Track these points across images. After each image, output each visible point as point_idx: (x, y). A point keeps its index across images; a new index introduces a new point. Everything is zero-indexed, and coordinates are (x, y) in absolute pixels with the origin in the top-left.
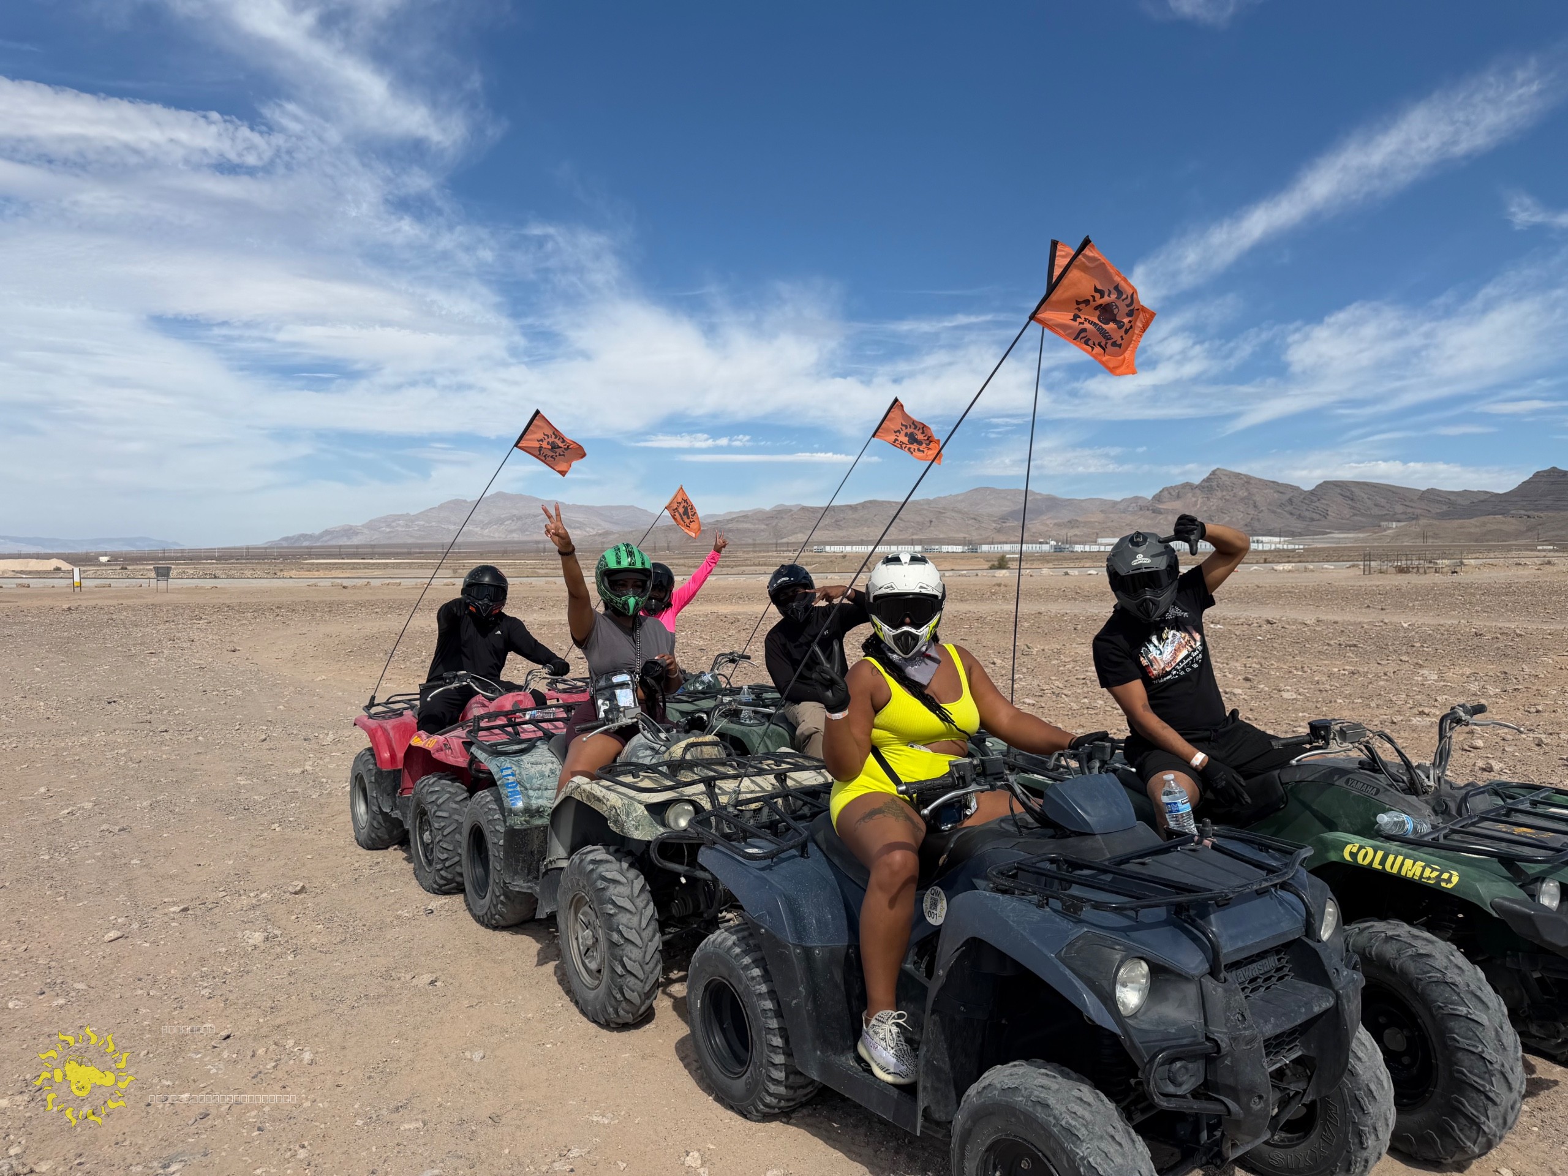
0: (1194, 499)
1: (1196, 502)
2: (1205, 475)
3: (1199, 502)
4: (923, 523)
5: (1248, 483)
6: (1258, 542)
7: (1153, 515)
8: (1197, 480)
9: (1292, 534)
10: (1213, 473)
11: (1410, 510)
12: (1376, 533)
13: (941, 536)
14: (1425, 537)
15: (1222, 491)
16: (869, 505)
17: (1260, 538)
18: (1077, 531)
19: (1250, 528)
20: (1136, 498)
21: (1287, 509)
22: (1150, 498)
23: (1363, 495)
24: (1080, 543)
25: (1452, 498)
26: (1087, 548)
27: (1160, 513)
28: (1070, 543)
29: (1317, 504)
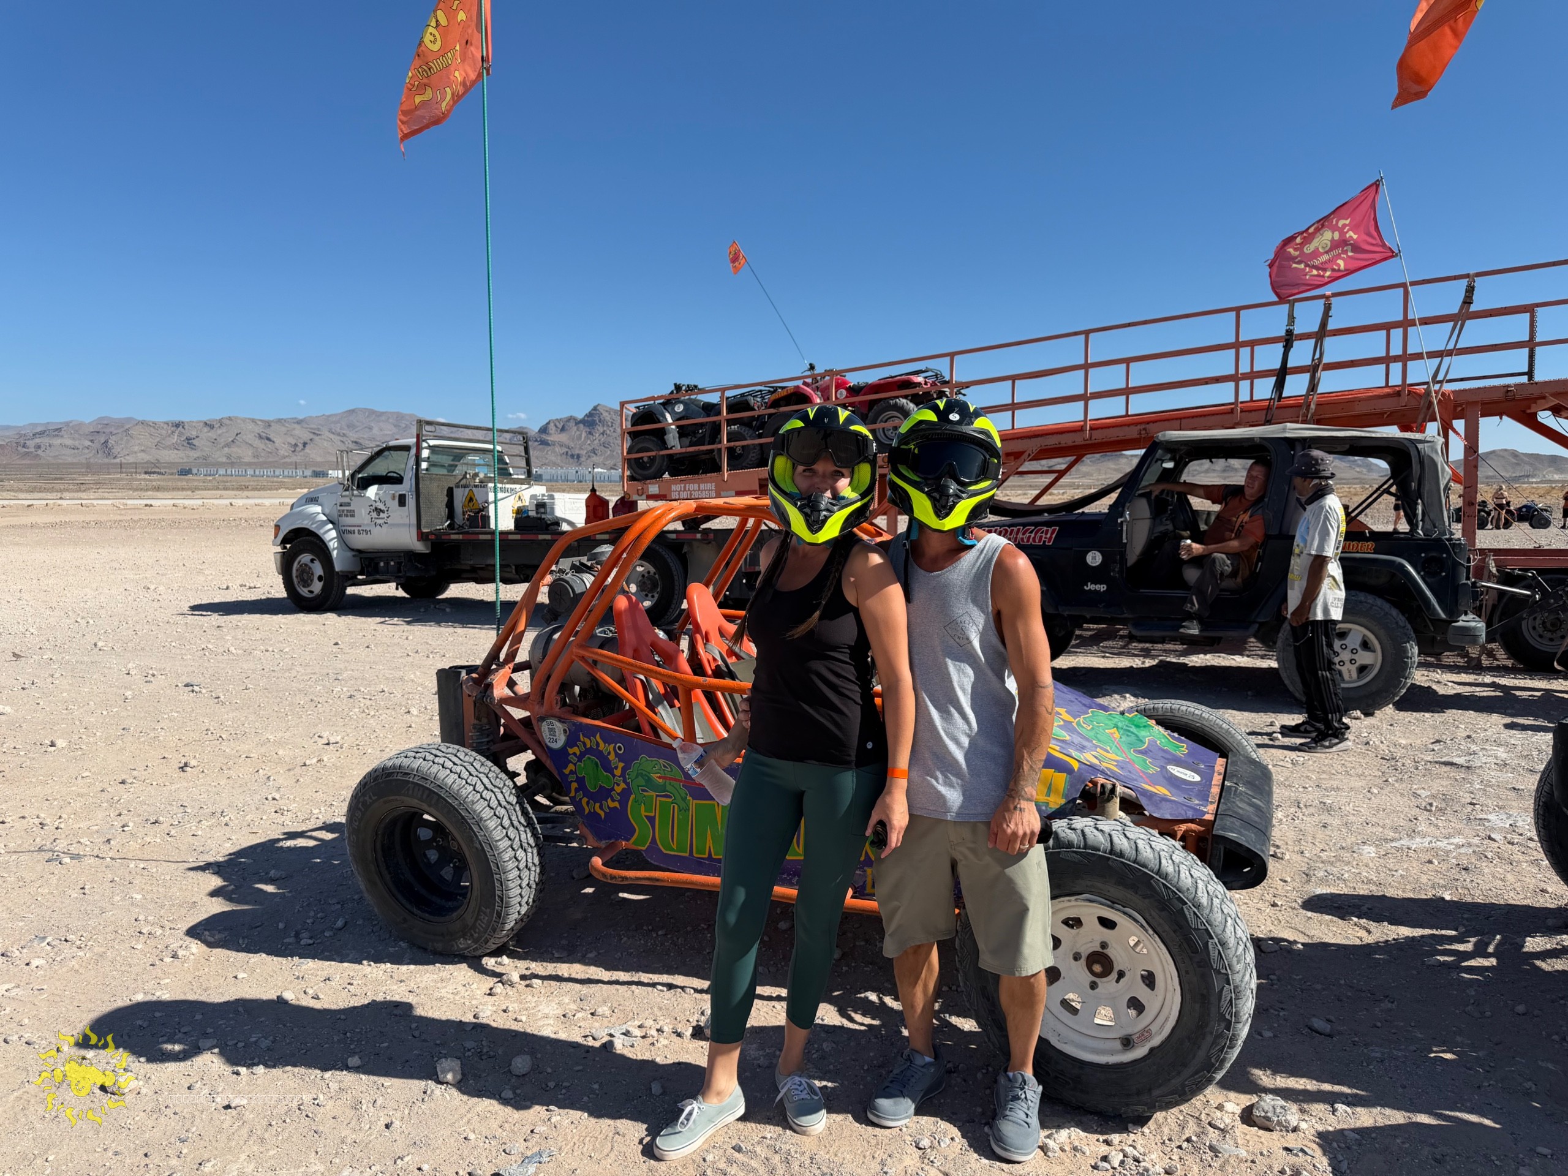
0: (578, 433)
1: (581, 435)
4: (296, 445)
7: (541, 446)
8: (580, 416)
15: (603, 426)
16: (228, 422)
22: (537, 430)
27: (548, 444)
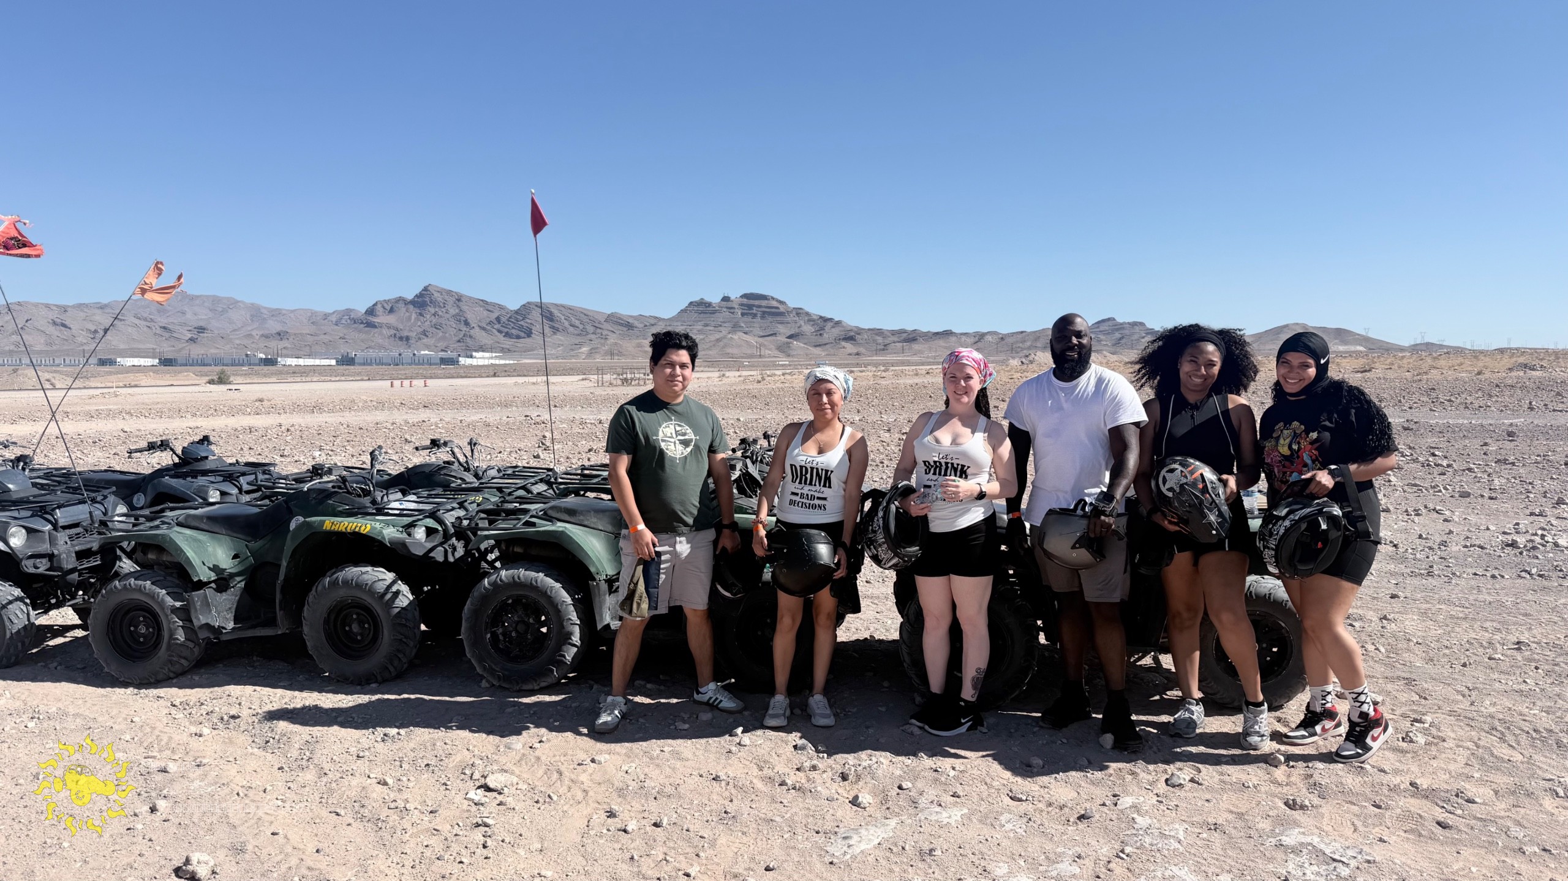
0: (407, 314)
1: (409, 318)
2: (417, 291)
3: (413, 317)
5: (459, 300)
6: (471, 357)
7: (367, 328)
8: (410, 297)
9: (502, 350)
10: (426, 289)
11: (599, 331)
12: (573, 350)
13: (122, 346)
14: (612, 354)
15: (434, 307)
17: (474, 354)
18: (285, 343)
19: (462, 344)
20: (348, 311)
21: (496, 327)
22: (364, 311)
23: (559, 315)
24: (292, 356)
25: (630, 321)
26: (301, 362)
27: (375, 327)
28: (281, 357)
29: (522, 323)
